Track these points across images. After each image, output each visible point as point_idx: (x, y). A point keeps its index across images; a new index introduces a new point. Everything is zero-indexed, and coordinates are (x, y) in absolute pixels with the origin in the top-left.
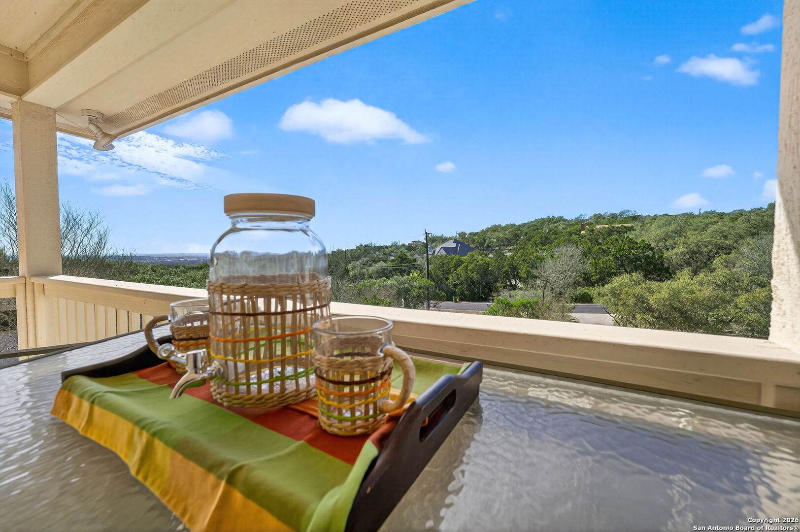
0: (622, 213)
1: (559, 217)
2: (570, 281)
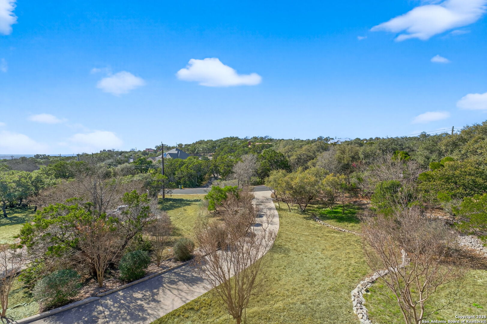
0: (266, 137)
1: (236, 137)
2: (251, 174)
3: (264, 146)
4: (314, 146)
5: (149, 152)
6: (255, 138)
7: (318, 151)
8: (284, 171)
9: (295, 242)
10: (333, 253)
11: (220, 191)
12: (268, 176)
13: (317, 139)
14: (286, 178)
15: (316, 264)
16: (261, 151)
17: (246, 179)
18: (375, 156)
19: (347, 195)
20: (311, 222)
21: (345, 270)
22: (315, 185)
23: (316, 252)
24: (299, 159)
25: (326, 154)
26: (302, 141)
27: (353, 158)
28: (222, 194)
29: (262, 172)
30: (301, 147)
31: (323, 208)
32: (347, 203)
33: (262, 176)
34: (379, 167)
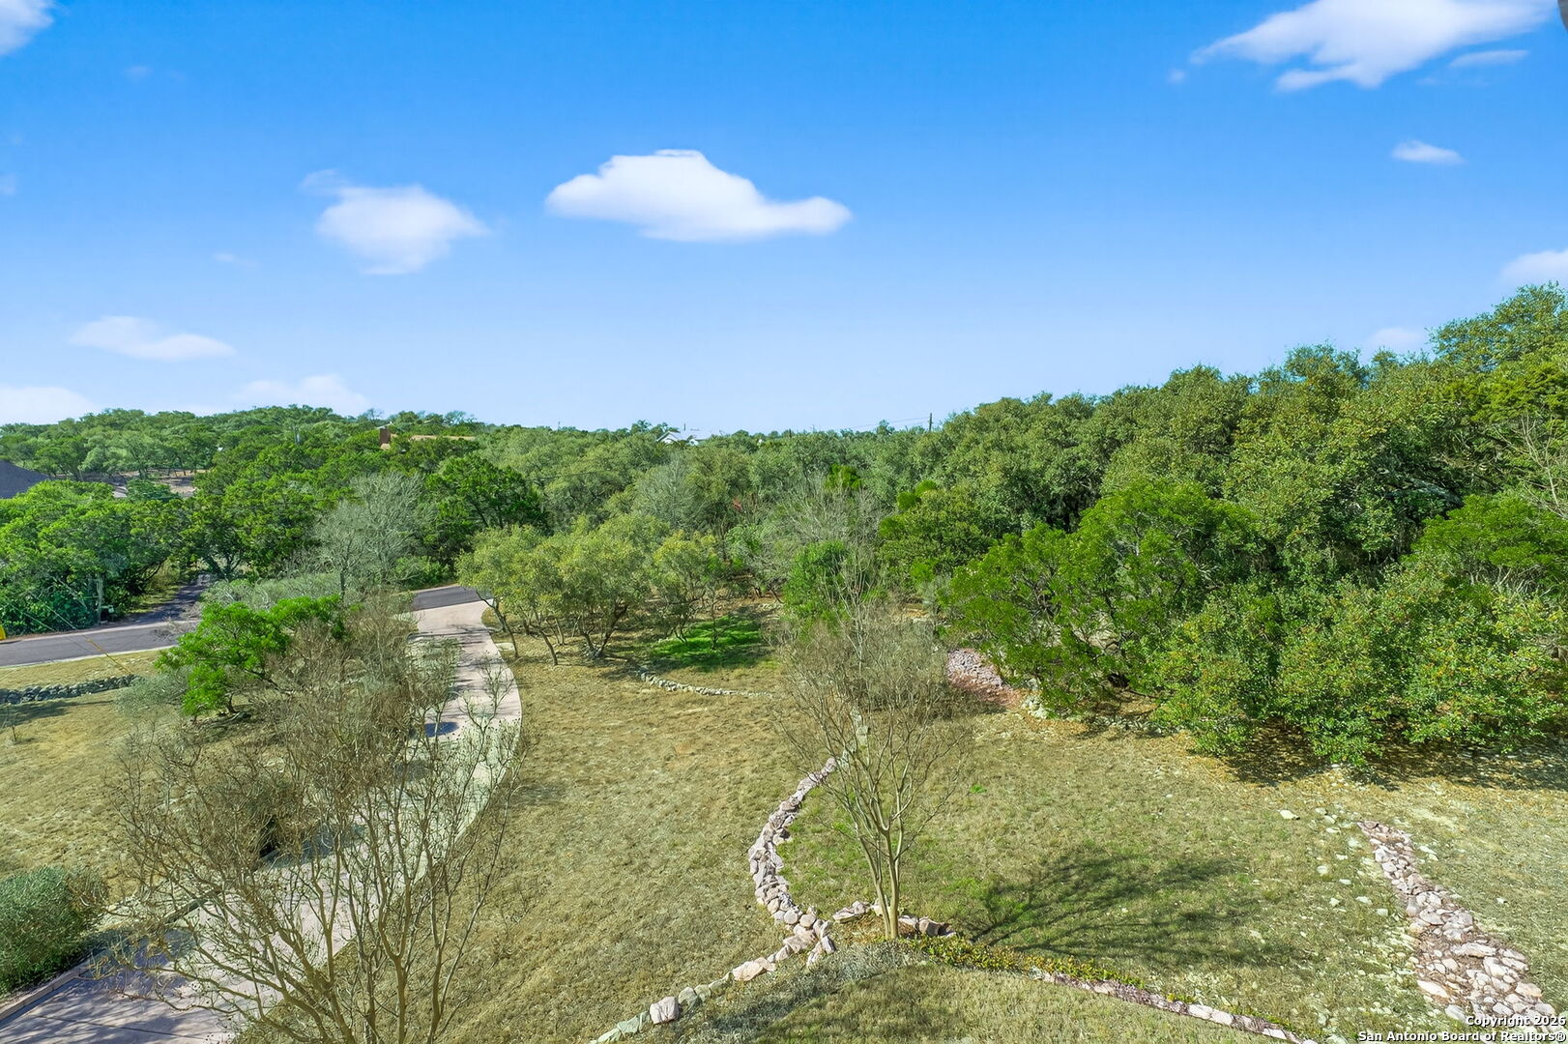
0: (451, 416)
1: (320, 410)
2: (395, 546)
3: (444, 449)
4: (623, 451)
6: (410, 420)
7: (636, 465)
8: (529, 529)
9: (579, 756)
10: (694, 761)
11: (249, 622)
12: (469, 549)
13: (630, 428)
14: (538, 553)
15: (651, 806)
16: (433, 463)
17: (376, 568)
18: (787, 479)
19: (723, 592)
20: (627, 684)
21: (729, 800)
22: (632, 569)
23: (647, 771)
24: (577, 490)
25: (660, 474)
26: (585, 433)
27: (734, 484)
28: (258, 632)
29: (441, 540)
30: (582, 451)
31: (658, 637)
32: (722, 616)
33: (442, 554)
34: (797, 507)
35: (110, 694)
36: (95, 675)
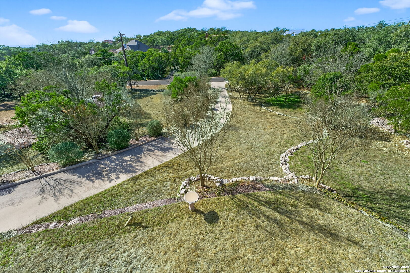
0: (222, 28)
1: (193, 29)
2: (208, 66)
3: (220, 39)
4: (269, 39)
5: (108, 43)
6: (212, 30)
7: (273, 43)
8: (239, 63)
9: (243, 123)
10: (272, 130)
11: (181, 81)
12: (224, 68)
13: (273, 30)
14: (240, 70)
16: (217, 43)
17: (203, 71)
18: (326, 49)
19: (292, 86)
20: (258, 108)
21: (279, 142)
22: (266, 76)
23: (259, 130)
24: (253, 52)
25: (280, 47)
26: (258, 32)
27: (305, 50)
28: (182, 83)
29: (217, 65)
30: (256, 39)
31: (269, 97)
32: (289, 93)
33: (217, 69)
34: (327, 59)
35: (161, 92)
36: (159, 89)
